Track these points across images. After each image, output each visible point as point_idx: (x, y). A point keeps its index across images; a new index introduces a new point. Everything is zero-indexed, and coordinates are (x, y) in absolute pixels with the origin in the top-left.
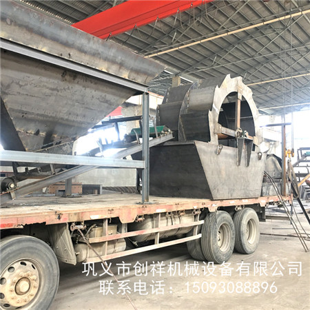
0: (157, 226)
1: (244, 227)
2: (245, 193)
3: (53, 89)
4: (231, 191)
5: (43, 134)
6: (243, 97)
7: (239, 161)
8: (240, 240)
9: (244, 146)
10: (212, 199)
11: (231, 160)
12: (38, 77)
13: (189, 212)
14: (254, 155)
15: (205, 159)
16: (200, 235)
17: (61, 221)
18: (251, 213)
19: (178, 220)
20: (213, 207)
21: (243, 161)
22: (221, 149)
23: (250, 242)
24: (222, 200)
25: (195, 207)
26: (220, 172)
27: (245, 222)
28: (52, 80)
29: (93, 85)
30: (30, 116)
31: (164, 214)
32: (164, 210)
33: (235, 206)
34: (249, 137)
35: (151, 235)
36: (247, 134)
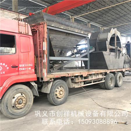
0: (92, 78)
1: (118, 78)
2: (118, 67)
3: (63, 39)
4: (114, 67)
5: (60, 51)
6: (117, 35)
7: (116, 57)
8: (117, 83)
9: (118, 52)
10: (108, 69)
11: (113, 57)
12: (60, 36)
13: (101, 73)
14: (121, 55)
15: (106, 57)
16: (104, 81)
17: (69, 76)
18: (120, 74)
19: (98, 76)
20: (108, 72)
21: (117, 57)
22: (110, 53)
23: (120, 83)
24: (111, 70)
25: (103, 72)
26: (110, 60)
27: (118, 77)
28: (63, 36)
29: (74, 36)
30: (57, 47)
31: (94, 74)
32: (94, 73)
33: (115, 72)
34: (119, 49)
35: (91, 80)
36: (118, 48)
